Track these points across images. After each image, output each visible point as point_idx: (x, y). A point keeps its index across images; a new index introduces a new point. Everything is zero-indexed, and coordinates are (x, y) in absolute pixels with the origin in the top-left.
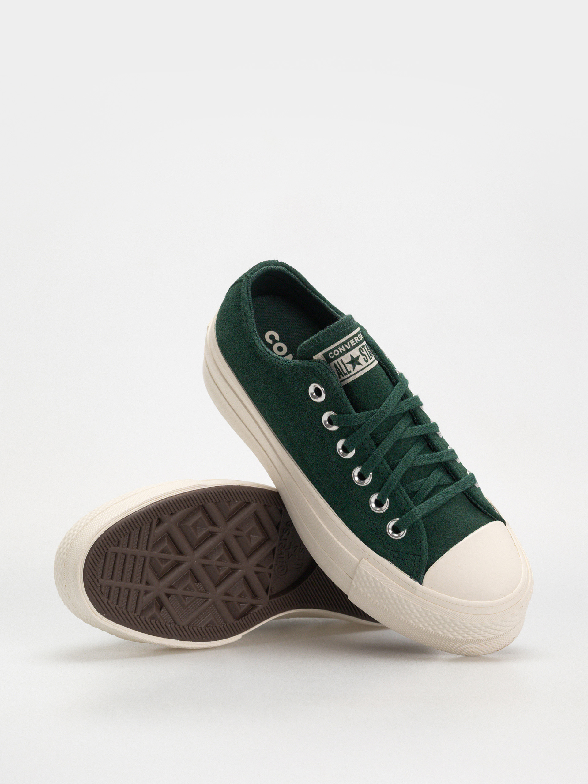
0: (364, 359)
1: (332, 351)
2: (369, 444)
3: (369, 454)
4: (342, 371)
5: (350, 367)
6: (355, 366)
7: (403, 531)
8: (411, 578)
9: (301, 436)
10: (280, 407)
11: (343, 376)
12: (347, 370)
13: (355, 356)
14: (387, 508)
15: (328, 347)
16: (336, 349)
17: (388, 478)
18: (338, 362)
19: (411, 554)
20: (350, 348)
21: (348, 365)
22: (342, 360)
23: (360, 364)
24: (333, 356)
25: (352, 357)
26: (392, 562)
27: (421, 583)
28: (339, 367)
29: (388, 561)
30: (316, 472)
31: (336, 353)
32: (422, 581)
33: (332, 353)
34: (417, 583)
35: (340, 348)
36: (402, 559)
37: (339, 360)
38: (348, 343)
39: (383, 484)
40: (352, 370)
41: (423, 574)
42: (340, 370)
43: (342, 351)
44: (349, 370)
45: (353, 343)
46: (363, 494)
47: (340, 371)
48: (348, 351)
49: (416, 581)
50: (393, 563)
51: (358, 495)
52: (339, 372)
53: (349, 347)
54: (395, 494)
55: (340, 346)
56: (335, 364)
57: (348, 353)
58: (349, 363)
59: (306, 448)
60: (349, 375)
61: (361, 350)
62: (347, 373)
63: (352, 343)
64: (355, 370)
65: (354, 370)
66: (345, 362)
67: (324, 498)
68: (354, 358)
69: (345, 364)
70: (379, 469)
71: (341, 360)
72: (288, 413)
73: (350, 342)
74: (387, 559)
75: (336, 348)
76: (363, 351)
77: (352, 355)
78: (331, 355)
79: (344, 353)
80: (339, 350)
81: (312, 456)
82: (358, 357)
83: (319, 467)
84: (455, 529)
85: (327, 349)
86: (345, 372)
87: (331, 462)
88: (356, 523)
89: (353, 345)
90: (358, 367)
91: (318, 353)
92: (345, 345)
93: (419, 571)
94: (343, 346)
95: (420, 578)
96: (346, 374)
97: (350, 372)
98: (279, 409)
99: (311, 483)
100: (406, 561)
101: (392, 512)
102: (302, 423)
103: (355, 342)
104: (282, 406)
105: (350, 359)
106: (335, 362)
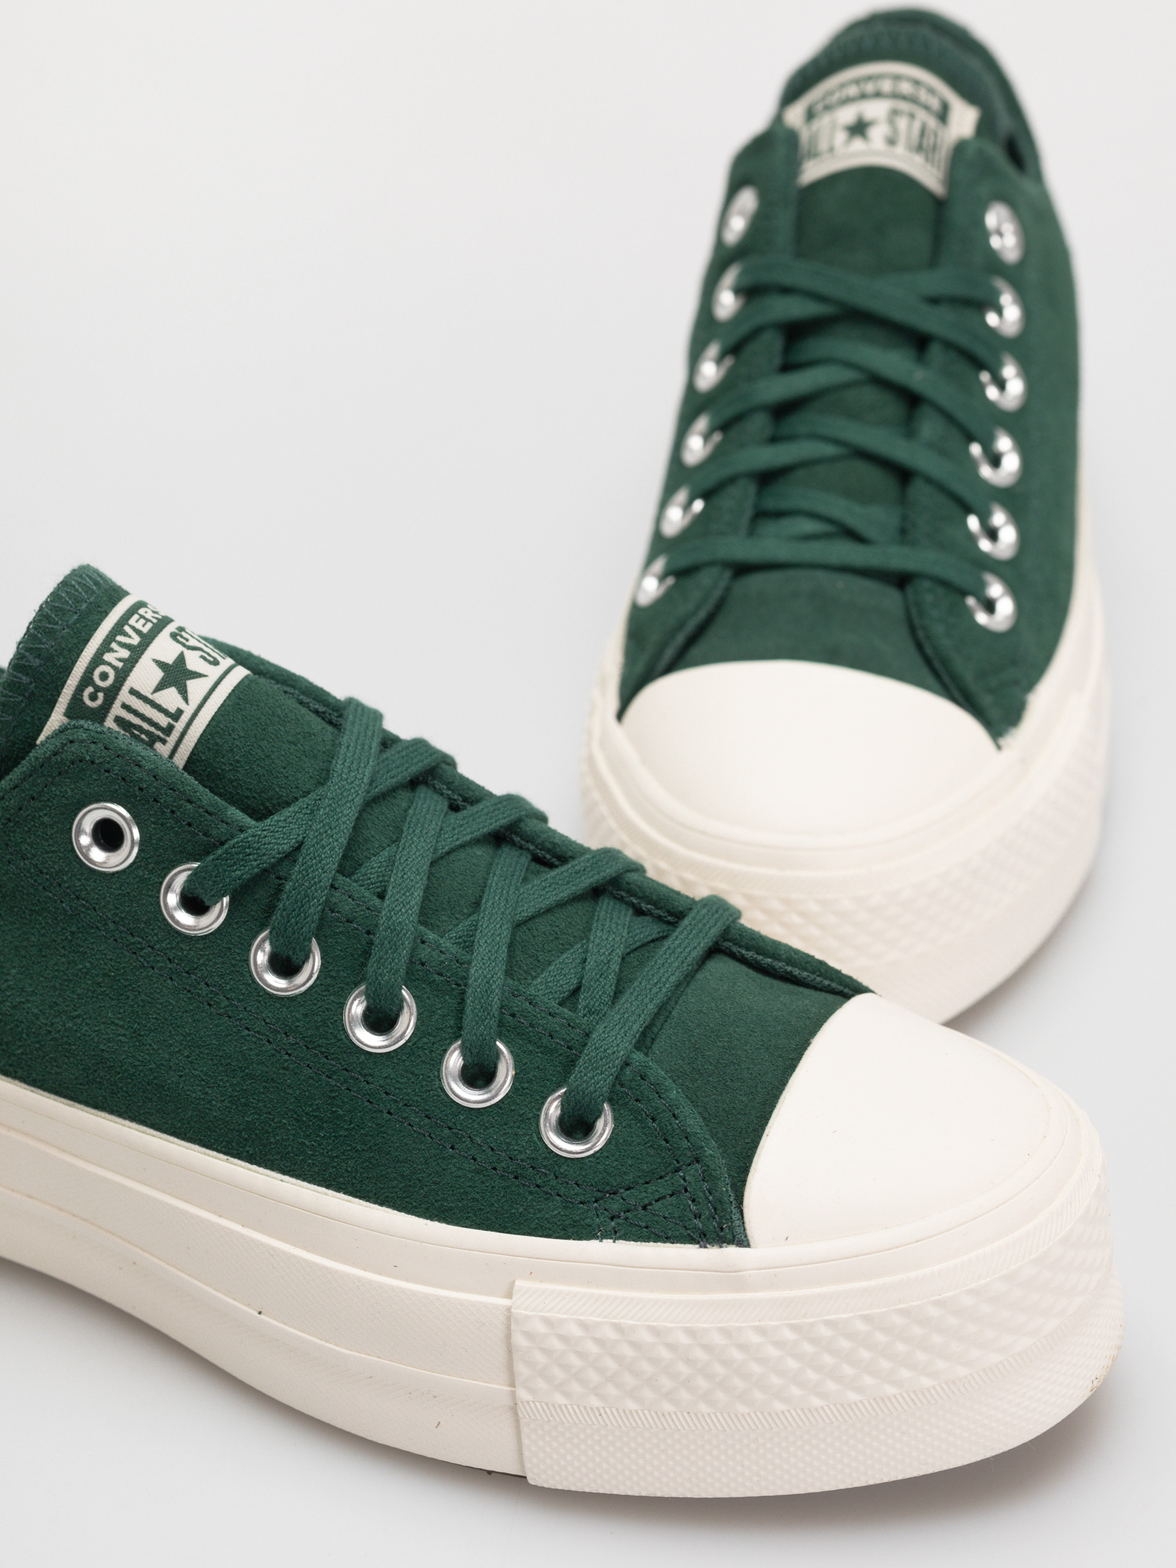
0: (202, 657)
1: (87, 680)
2: (353, 900)
3: (368, 933)
4: (152, 729)
5: (170, 698)
6: (185, 686)
7: (598, 1117)
8: (705, 1247)
9: (119, 1019)
10: (9, 978)
11: (164, 742)
12: (165, 712)
13: (170, 659)
14: (512, 1073)
15: (68, 677)
16: (97, 666)
17: (465, 978)
18: (125, 706)
19: (663, 1173)
20: (140, 642)
21: (161, 692)
22: (136, 688)
23: (197, 675)
24: (101, 695)
25: (161, 665)
26: (615, 1235)
27: (742, 1242)
28: (136, 721)
29: (601, 1241)
30: (226, 1103)
31: (104, 676)
32: (746, 1237)
33: (90, 689)
34: (731, 1251)
35: (108, 657)
36: (644, 1208)
37: (124, 696)
38: (127, 628)
39: (462, 1001)
40: (182, 705)
41: (734, 1211)
42: (146, 726)
43: (120, 660)
44: (172, 709)
45: (144, 626)
46: (412, 1073)
47: (147, 733)
48: (137, 652)
49: (725, 1245)
50: (620, 1238)
51: (399, 1086)
52: (143, 736)
53: (135, 640)
54: (513, 1015)
55: (105, 647)
56: (119, 720)
57: (140, 658)
58: (160, 687)
59: (155, 1047)
60: (179, 726)
61: (178, 637)
62: (172, 722)
63: (139, 626)
64: (190, 696)
65: (186, 700)
66: (147, 691)
67: (292, 1176)
68: (167, 664)
69: (150, 697)
70: (423, 964)
71: (133, 692)
72: (42, 979)
73: (130, 626)
74: (597, 1238)
75: (97, 660)
76: (187, 640)
77: (158, 658)
78: (93, 697)
79: (130, 664)
80: (109, 664)
81: (188, 1057)
82: (181, 659)
83: (226, 1079)
84: (757, 1044)
85: (69, 682)
86: (163, 721)
87: (258, 1032)
88: (435, 1183)
89: (145, 630)
90: (196, 689)
91: (48, 716)
92: (119, 638)
93: (719, 1207)
94: (114, 645)
95: (731, 1228)
96: (169, 730)
97: (177, 715)
98: (9, 986)
99: (225, 1157)
100: (657, 1206)
101: (535, 1076)
102: (104, 975)
103: (147, 620)
104: (14, 971)
105: (159, 674)
106: (116, 710)
